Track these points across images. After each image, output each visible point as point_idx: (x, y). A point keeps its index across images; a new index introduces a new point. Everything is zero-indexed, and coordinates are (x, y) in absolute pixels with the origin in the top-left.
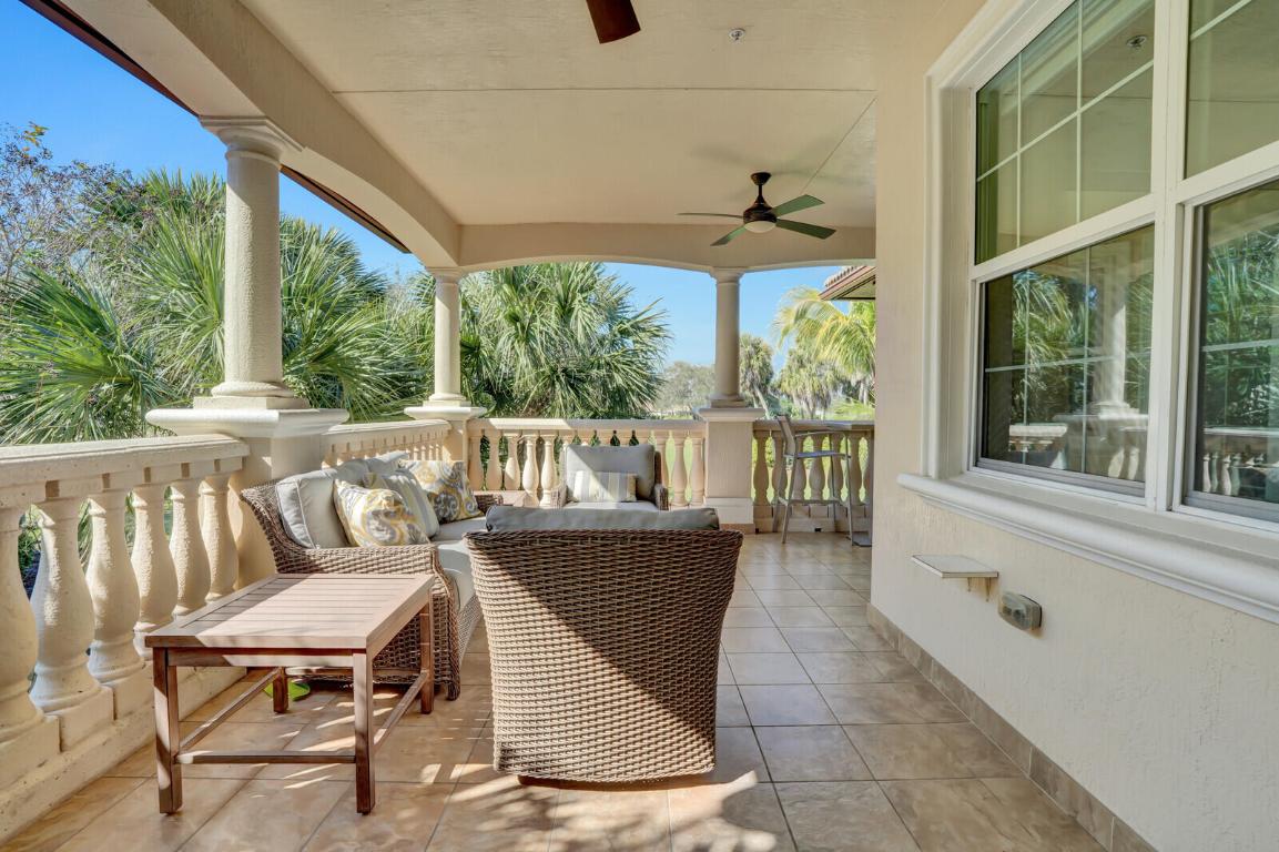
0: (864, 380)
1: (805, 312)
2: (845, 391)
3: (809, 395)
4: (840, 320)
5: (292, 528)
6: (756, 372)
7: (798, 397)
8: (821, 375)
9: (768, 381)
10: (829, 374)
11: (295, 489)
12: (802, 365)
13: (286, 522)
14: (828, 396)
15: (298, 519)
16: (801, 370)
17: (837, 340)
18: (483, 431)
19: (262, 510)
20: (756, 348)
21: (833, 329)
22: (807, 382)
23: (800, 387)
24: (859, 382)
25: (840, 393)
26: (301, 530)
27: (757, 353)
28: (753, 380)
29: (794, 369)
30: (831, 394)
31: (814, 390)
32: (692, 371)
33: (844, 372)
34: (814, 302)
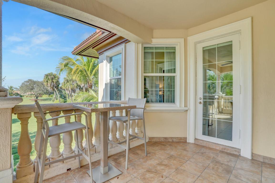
0: (84, 86)
1: (68, 64)
2: (79, 89)
3: (70, 89)
4: (79, 67)
6: (54, 83)
7: (67, 90)
8: (73, 85)
9: (58, 86)
10: (75, 85)
12: (68, 82)
14: (75, 90)
16: (68, 83)
17: (78, 73)
20: (54, 76)
21: (77, 69)
22: (69, 86)
23: (67, 87)
24: (83, 87)
25: (78, 89)
27: (55, 78)
28: (54, 85)
29: (65, 83)
30: (76, 89)
31: (71, 88)
32: (35, 82)
33: (79, 83)
34: (71, 62)
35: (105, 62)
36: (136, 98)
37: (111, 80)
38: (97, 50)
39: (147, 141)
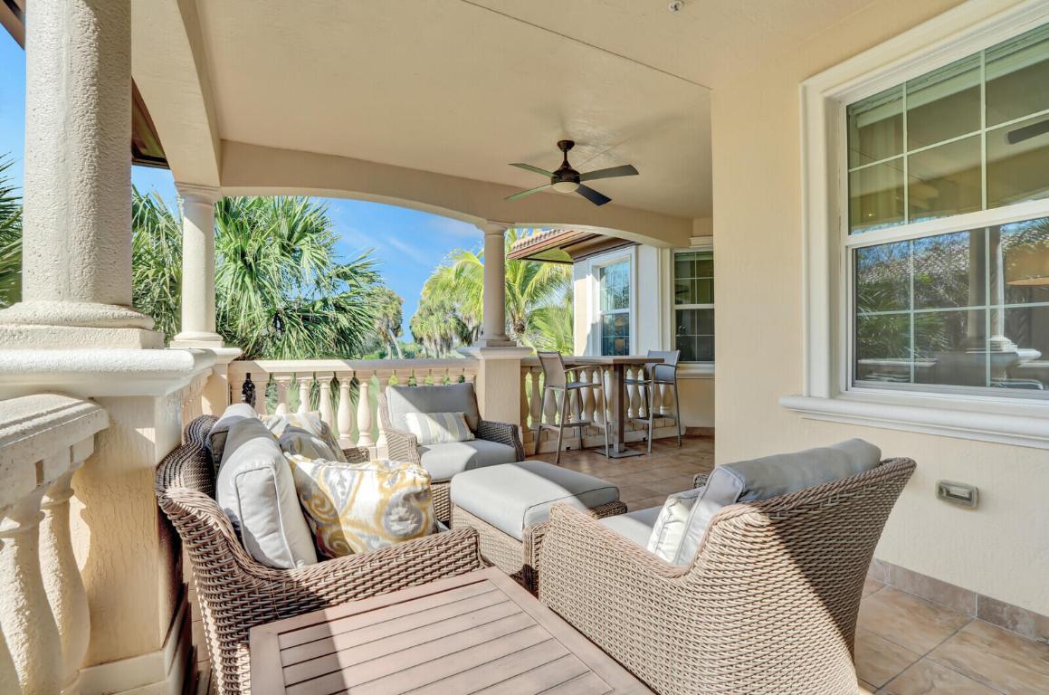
5: (260, 542)
6: (391, 319)
11: (272, 479)
13: (249, 534)
15: (273, 525)
18: (248, 375)
19: (211, 522)
22: (435, 328)
23: (430, 331)
26: (277, 543)
28: (388, 325)
30: (454, 337)
31: (441, 333)
34: (469, 262)
35: (590, 278)
36: (661, 350)
37: (603, 316)
38: (571, 253)
39: (683, 433)
